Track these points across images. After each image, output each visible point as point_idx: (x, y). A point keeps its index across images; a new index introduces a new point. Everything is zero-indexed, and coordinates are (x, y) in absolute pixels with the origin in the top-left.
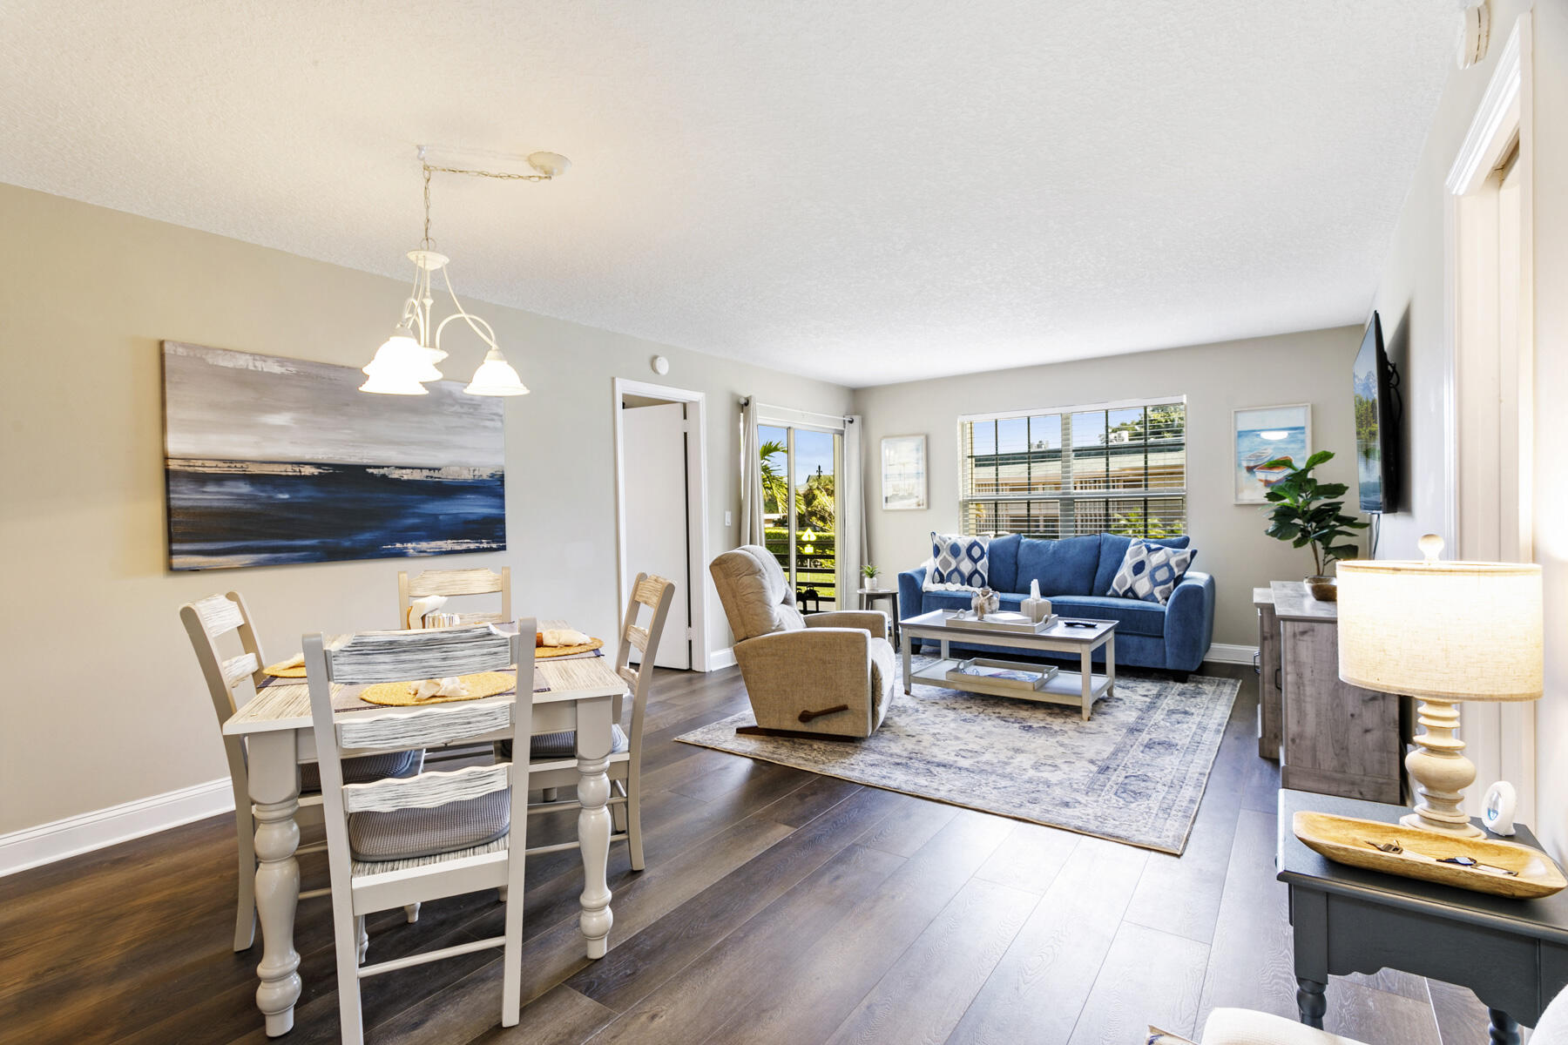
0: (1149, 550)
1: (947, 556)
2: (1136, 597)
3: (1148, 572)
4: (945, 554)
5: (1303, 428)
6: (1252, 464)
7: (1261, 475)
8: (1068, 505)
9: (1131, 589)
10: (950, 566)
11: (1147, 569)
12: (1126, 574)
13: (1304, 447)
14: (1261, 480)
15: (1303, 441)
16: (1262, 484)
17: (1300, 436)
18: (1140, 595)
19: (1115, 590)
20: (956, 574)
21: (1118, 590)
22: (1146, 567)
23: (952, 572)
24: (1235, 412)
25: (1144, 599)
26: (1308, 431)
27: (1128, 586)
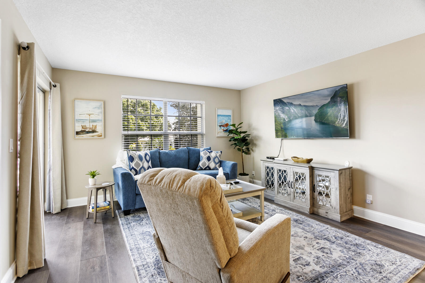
0: (209, 152)
1: (138, 161)
2: (210, 169)
3: (212, 160)
4: (137, 160)
5: (230, 116)
6: (220, 125)
7: (222, 128)
8: (166, 137)
9: (208, 167)
10: (140, 166)
11: (212, 159)
12: (205, 161)
13: (231, 121)
14: (222, 130)
15: (231, 119)
16: (223, 131)
17: (230, 118)
18: (212, 168)
19: (201, 168)
20: (143, 169)
21: (203, 167)
22: (211, 158)
23: (141, 168)
24: (217, 109)
25: (213, 169)
26: (232, 116)
27: (207, 166)
